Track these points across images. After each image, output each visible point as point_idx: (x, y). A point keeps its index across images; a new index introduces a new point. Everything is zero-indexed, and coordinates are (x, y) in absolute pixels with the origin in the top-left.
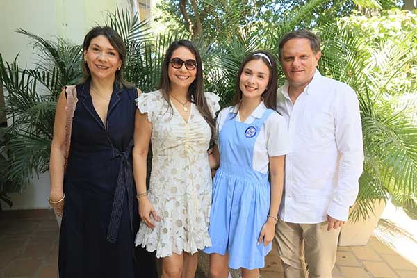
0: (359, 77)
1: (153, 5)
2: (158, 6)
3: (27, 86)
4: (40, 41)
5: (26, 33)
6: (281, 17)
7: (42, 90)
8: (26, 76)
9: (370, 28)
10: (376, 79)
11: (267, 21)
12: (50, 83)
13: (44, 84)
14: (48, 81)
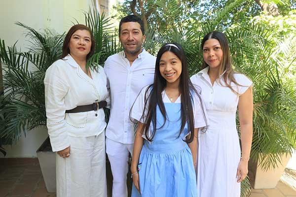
0: (268, 61)
1: (110, 6)
2: (114, 7)
3: (22, 65)
4: (33, 31)
5: (22, 25)
6: (205, 16)
7: (32, 68)
8: (22, 57)
9: (276, 24)
10: (282, 62)
11: (194, 19)
12: (39, 63)
13: (34, 63)
14: (37, 61)
